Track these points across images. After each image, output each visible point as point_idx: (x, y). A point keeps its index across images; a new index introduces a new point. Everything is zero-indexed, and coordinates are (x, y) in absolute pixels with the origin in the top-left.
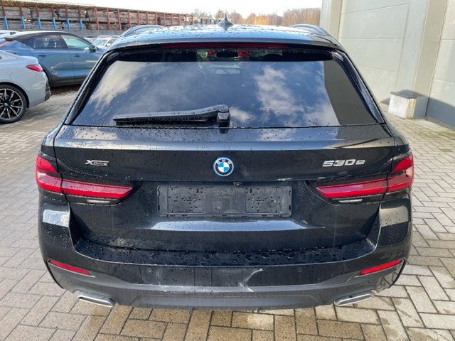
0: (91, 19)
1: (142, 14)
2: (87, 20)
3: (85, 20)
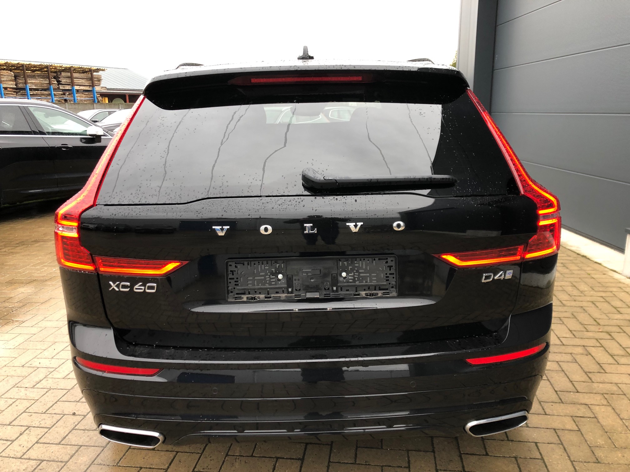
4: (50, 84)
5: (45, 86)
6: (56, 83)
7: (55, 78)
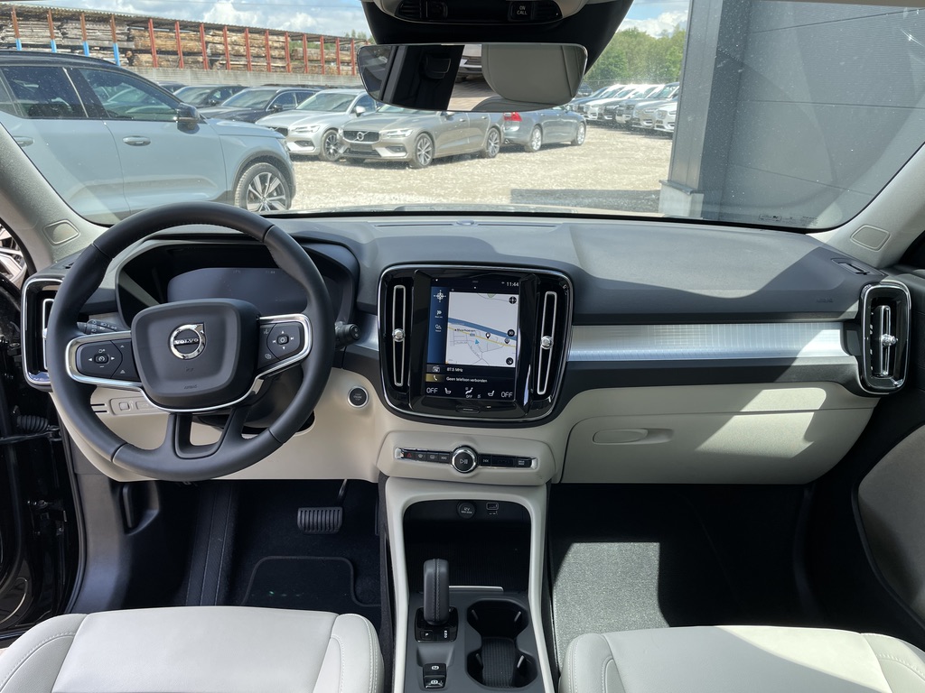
0: (141, 43)
1: (257, 36)
2: (132, 45)
3: (125, 45)
4: (52, 37)
5: (45, 41)
6: (60, 35)
7: (58, 28)
